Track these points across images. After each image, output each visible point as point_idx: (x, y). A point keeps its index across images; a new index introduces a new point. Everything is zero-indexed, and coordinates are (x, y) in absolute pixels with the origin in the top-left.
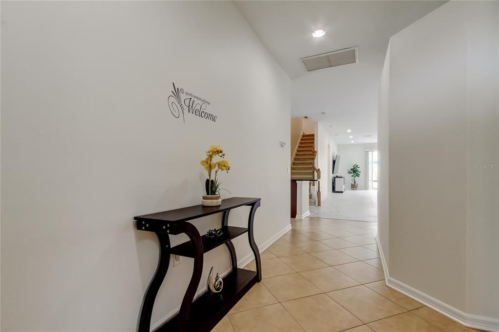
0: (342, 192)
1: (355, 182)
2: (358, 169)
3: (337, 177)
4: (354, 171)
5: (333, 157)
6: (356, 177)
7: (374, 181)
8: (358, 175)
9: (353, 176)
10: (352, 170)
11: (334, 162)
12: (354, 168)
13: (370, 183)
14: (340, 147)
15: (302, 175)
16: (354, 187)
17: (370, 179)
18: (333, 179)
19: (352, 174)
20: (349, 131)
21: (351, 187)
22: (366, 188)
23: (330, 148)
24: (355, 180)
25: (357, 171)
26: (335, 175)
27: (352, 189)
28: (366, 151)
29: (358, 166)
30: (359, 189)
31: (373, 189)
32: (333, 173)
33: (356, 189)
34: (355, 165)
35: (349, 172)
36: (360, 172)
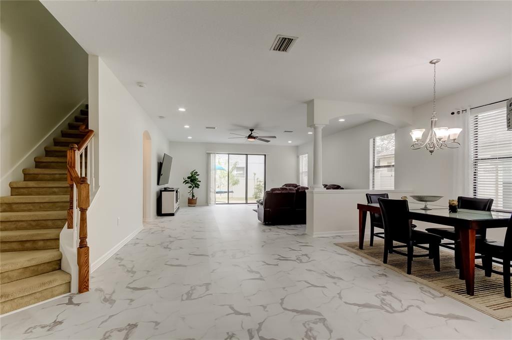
0: (172, 215)
1: (193, 196)
2: (197, 177)
3: (166, 190)
4: (193, 180)
5: (159, 158)
6: (195, 189)
7: (217, 193)
8: (197, 186)
9: (190, 187)
10: (189, 178)
11: (160, 165)
12: (192, 176)
13: (212, 195)
14: (172, 144)
15: (54, 193)
16: (192, 202)
17: (212, 190)
18: (157, 193)
19: (190, 185)
20: (182, 110)
21: (188, 204)
22: (207, 203)
23: (150, 139)
24: (193, 193)
25: (196, 179)
26: (162, 187)
27: (189, 206)
28: (207, 152)
29: (197, 172)
30: (198, 206)
31: (217, 203)
32: (158, 184)
33: (194, 205)
34: (193, 172)
35: (185, 181)
36: (200, 181)
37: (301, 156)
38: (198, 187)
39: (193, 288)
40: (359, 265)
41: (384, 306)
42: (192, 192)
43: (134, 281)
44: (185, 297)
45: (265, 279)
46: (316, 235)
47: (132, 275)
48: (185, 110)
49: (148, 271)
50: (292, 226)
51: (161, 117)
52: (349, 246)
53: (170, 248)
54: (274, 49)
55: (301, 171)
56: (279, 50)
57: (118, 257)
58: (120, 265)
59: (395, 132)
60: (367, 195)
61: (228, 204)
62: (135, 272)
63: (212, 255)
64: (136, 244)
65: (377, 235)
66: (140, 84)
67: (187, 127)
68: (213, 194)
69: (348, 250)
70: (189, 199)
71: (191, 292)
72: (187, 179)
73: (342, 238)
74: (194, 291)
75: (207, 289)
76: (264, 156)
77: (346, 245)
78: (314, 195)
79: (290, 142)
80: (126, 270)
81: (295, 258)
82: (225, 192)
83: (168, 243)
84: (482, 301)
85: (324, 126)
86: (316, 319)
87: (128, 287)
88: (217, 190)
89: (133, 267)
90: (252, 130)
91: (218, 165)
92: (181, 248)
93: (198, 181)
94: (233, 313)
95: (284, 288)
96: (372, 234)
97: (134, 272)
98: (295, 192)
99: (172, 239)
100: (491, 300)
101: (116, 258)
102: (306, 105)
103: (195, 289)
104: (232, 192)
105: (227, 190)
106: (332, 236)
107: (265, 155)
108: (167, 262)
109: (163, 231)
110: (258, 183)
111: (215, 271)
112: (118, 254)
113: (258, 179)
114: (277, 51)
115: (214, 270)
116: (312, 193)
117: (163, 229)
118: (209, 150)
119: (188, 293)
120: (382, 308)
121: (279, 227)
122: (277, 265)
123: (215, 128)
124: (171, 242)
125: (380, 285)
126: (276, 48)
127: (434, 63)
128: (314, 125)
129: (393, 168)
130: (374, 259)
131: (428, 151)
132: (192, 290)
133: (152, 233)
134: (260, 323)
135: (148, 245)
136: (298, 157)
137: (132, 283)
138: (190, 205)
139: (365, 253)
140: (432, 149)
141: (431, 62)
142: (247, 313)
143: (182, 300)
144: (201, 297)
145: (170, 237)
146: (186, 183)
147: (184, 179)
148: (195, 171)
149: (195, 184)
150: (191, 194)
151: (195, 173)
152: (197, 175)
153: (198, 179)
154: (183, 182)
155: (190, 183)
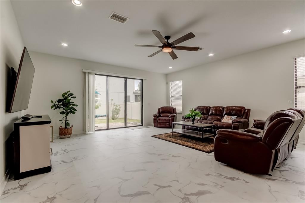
1: (67, 124)
2: (72, 100)
4: (66, 104)
8: (73, 111)
9: (62, 113)
10: (59, 101)
12: (65, 99)
16: (64, 132)
19: (62, 110)
21: (60, 134)
22: (84, 131)
24: (66, 120)
25: (70, 103)
27: (60, 138)
28: (84, 71)
29: (72, 94)
30: (74, 136)
33: (69, 136)
34: (66, 93)
35: (55, 105)
36: (77, 106)
37: (171, 83)
38: (74, 113)
42: (65, 119)
61: (108, 129)
70: (61, 129)
72: (57, 103)
76: (140, 81)
79: (170, 68)
93: (75, 105)
107: (142, 80)
136: (167, 84)
138: (61, 136)
146: (56, 108)
147: (52, 102)
148: (69, 93)
149: (70, 109)
150: (64, 122)
151: (69, 95)
152: (72, 97)
153: (73, 103)
154: (52, 107)
155: (61, 108)
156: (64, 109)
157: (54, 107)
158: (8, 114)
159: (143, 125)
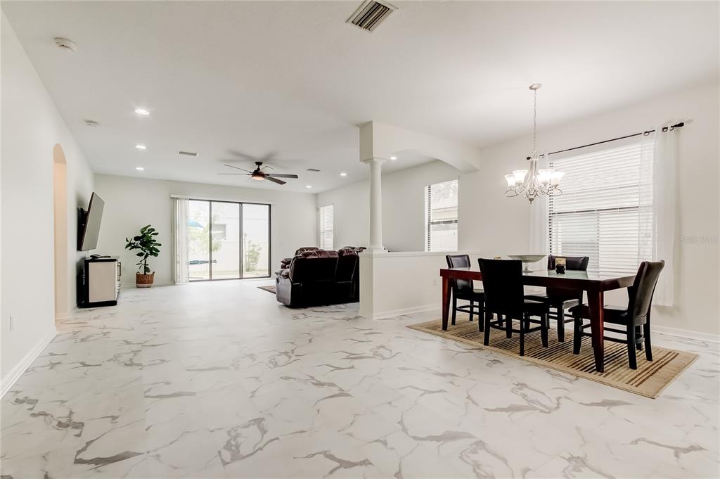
0: (113, 303)
1: (147, 269)
2: (153, 237)
3: (95, 259)
4: (145, 243)
5: (80, 202)
6: (150, 258)
7: (191, 263)
8: (154, 252)
9: (140, 255)
10: (136, 238)
11: (82, 217)
12: (144, 236)
13: (182, 268)
14: (98, 177)
16: (143, 280)
17: (182, 259)
18: (79, 265)
19: (139, 251)
20: (142, 112)
21: (137, 282)
22: (173, 281)
23: (65, 163)
24: (145, 264)
25: (151, 241)
26: (88, 254)
27: (138, 287)
28: (172, 196)
29: (153, 230)
30: (156, 286)
31: (190, 279)
32: (79, 248)
33: (149, 285)
34: (145, 228)
35: (130, 245)
36: (160, 245)
37: (321, 209)
38: (156, 255)
39: (233, 434)
40: (460, 352)
41: (534, 405)
42: (143, 262)
43: (88, 444)
44: (227, 455)
45: (349, 393)
46: (376, 316)
47: (77, 431)
48: (148, 113)
49: (114, 418)
50: (333, 307)
51: (90, 122)
52: (429, 328)
53: (140, 365)
54: (353, 22)
55: (322, 230)
56: (360, 25)
57: (21, 397)
58: (34, 415)
59: (459, 178)
60: (447, 257)
61: (210, 280)
62: (83, 424)
63: (233, 365)
64: (53, 365)
65: (461, 309)
66: (62, 43)
67: (141, 147)
68: (185, 266)
69: (430, 333)
70: (138, 276)
71: (233, 443)
72: (133, 241)
73: (411, 317)
74: (239, 440)
75: (264, 432)
76: (267, 206)
77: (422, 326)
78: (374, 259)
79: (310, 187)
80: (55, 423)
81: (371, 354)
82: (207, 262)
83: (131, 355)
84: (616, 377)
85: (385, 161)
86: (471, 445)
87: (78, 461)
88: (191, 259)
89: (71, 413)
90: (259, 164)
91: (192, 219)
92: (163, 361)
93: (156, 244)
94: (340, 466)
95: (390, 403)
96: (455, 309)
97: (80, 425)
98: (337, 256)
99: (135, 348)
100: (623, 374)
101: (17, 401)
102: (358, 129)
103: (237, 436)
104: (215, 262)
105: (208, 260)
106: (397, 317)
107: (270, 206)
108: (149, 390)
109: (105, 334)
110: (251, 248)
111: (256, 394)
112: (17, 392)
113: (250, 242)
114: (358, 26)
115: (253, 393)
116: (371, 257)
117: (105, 331)
118: (176, 193)
119: (228, 446)
120: (535, 409)
121: (314, 309)
122: (353, 367)
123: (195, 155)
124: (136, 353)
125: (504, 375)
126: (356, 22)
127: (535, 89)
128: (373, 159)
129: (456, 225)
130: (470, 342)
131: (527, 199)
132: (235, 438)
133: (83, 340)
134: (397, 473)
135: (84, 365)
136: (318, 209)
137: (84, 449)
138: (139, 285)
139: (454, 335)
140: (531, 197)
141: (531, 88)
142: (361, 460)
143: (225, 463)
144: (261, 449)
145: (128, 343)
146: (132, 248)
147: (127, 241)
148: (149, 228)
149: (151, 250)
150: (143, 267)
151: (149, 230)
152: (153, 234)
153: (155, 241)
154: (127, 247)
155: (139, 247)
156: (142, 249)
157: (130, 247)
158: (80, 252)
159: (270, 277)
